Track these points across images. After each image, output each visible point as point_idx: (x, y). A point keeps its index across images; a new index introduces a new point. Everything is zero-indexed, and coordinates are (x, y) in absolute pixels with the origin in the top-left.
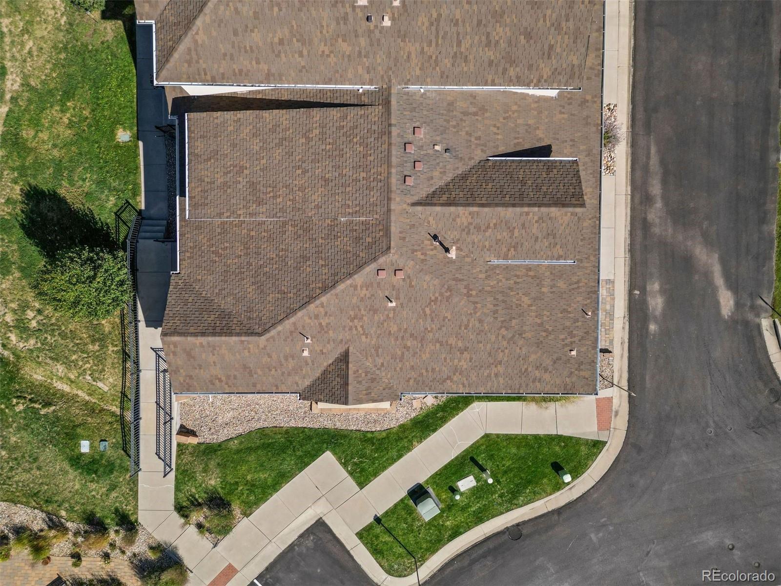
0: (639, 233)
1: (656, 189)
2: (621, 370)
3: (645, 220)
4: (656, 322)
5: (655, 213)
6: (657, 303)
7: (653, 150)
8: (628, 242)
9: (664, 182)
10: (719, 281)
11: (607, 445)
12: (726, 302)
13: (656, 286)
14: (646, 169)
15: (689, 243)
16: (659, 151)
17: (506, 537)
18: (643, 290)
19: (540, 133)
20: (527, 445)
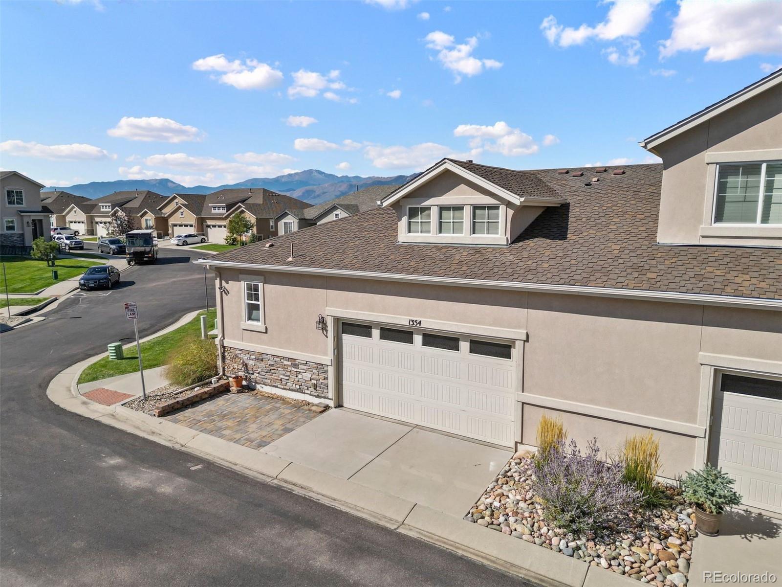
8: (297, 491)
13: (166, 489)
18: (188, 474)
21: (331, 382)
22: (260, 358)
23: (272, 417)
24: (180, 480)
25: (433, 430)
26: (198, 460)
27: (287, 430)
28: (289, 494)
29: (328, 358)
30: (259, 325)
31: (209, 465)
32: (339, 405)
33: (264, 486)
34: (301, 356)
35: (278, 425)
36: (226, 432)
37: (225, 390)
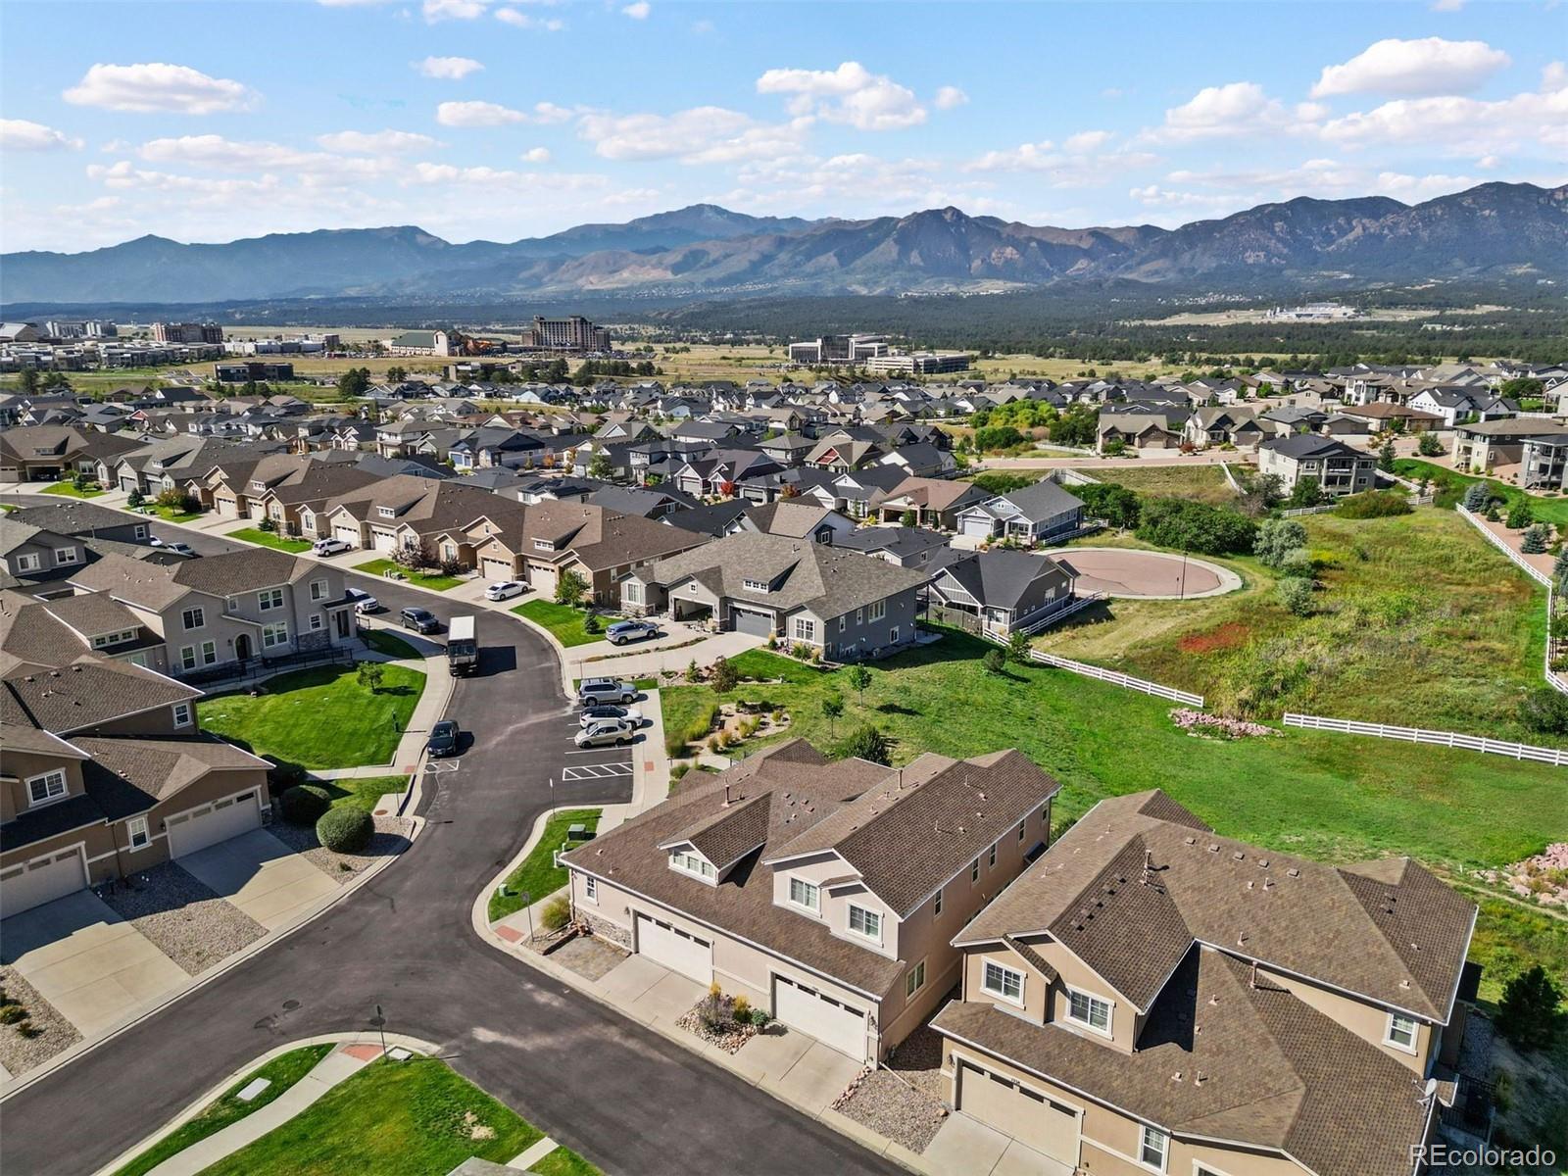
0: (609, 1016)
1: (632, 1044)
2: (525, 956)
3: (615, 1024)
4: (531, 990)
5: (613, 1034)
6: (543, 997)
7: (665, 1059)
8: (611, 1007)
9: (630, 1051)
10: (507, 1040)
11: (487, 921)
12: (484, 1035)
13: (556, 1004)
14: (656, 1047)
15: (562, 1039)
16: (661, 1062)
17: (506, 859)
18: (562, 995)
19: (756, 883)
20: (547, 889)
21: (632, 940)
22: (595, 918)
23: (602, 958)
24: (561, 999)
25: (680, 974)
26: (567, 987)
27: (609, 970)
28: (607, 1008)
29: (630, 928)
30: (593, 900)
31: (573, 991)
32: (637, 952)
33: (597, 1004)
34: (617, 924)
35: (604, 966)
36: (579, 969)
37: (575, 934)
